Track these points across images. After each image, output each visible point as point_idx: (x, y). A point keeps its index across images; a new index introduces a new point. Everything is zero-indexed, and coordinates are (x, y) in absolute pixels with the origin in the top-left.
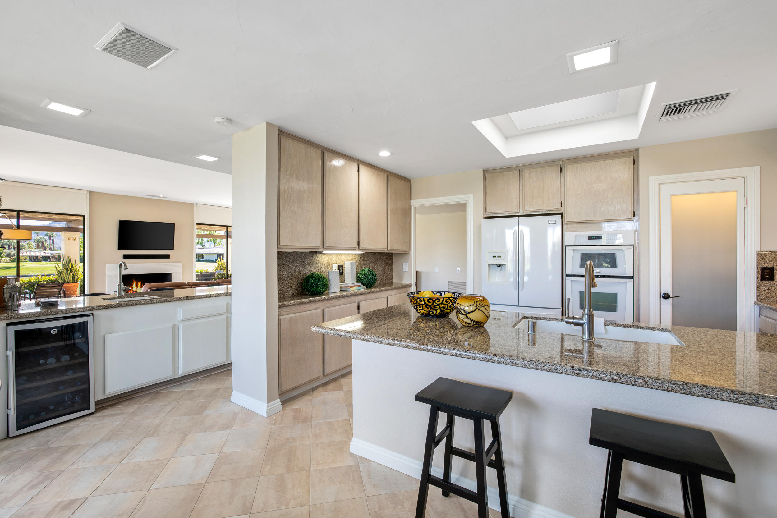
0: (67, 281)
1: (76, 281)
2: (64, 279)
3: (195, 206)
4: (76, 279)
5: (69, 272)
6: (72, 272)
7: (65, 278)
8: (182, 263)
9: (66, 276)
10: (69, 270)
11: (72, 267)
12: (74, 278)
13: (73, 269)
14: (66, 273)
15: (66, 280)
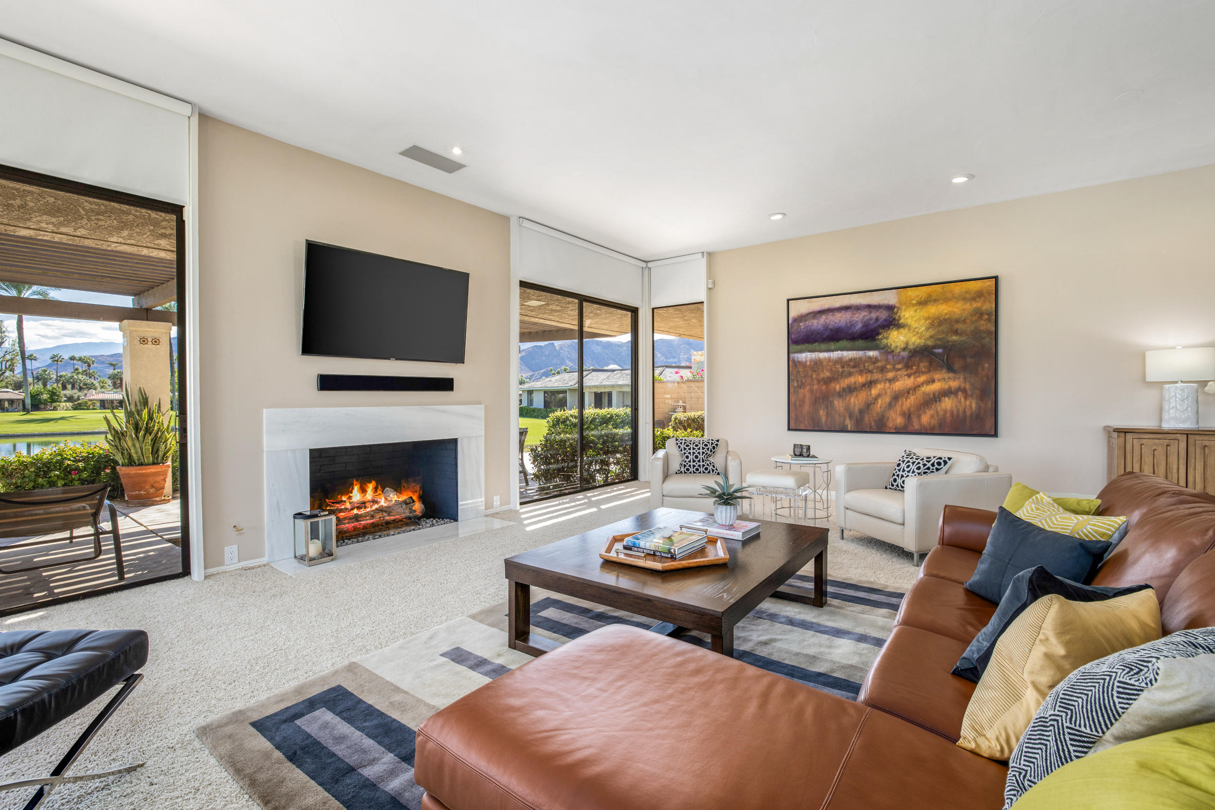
0: (139, 460)
1: (163, 459)
2: (130, 455)
3: (513, 222)
4: (161, 454)
5: (142, 433)
6: (150, 434)
7: (133, 451)
8: (483, 406)
9: (134, 445)
10: (141, 429)
11: (151, 418)
12: (155, 451)
13: (154, 426)
14: (134, 436)
15: (134, 455)
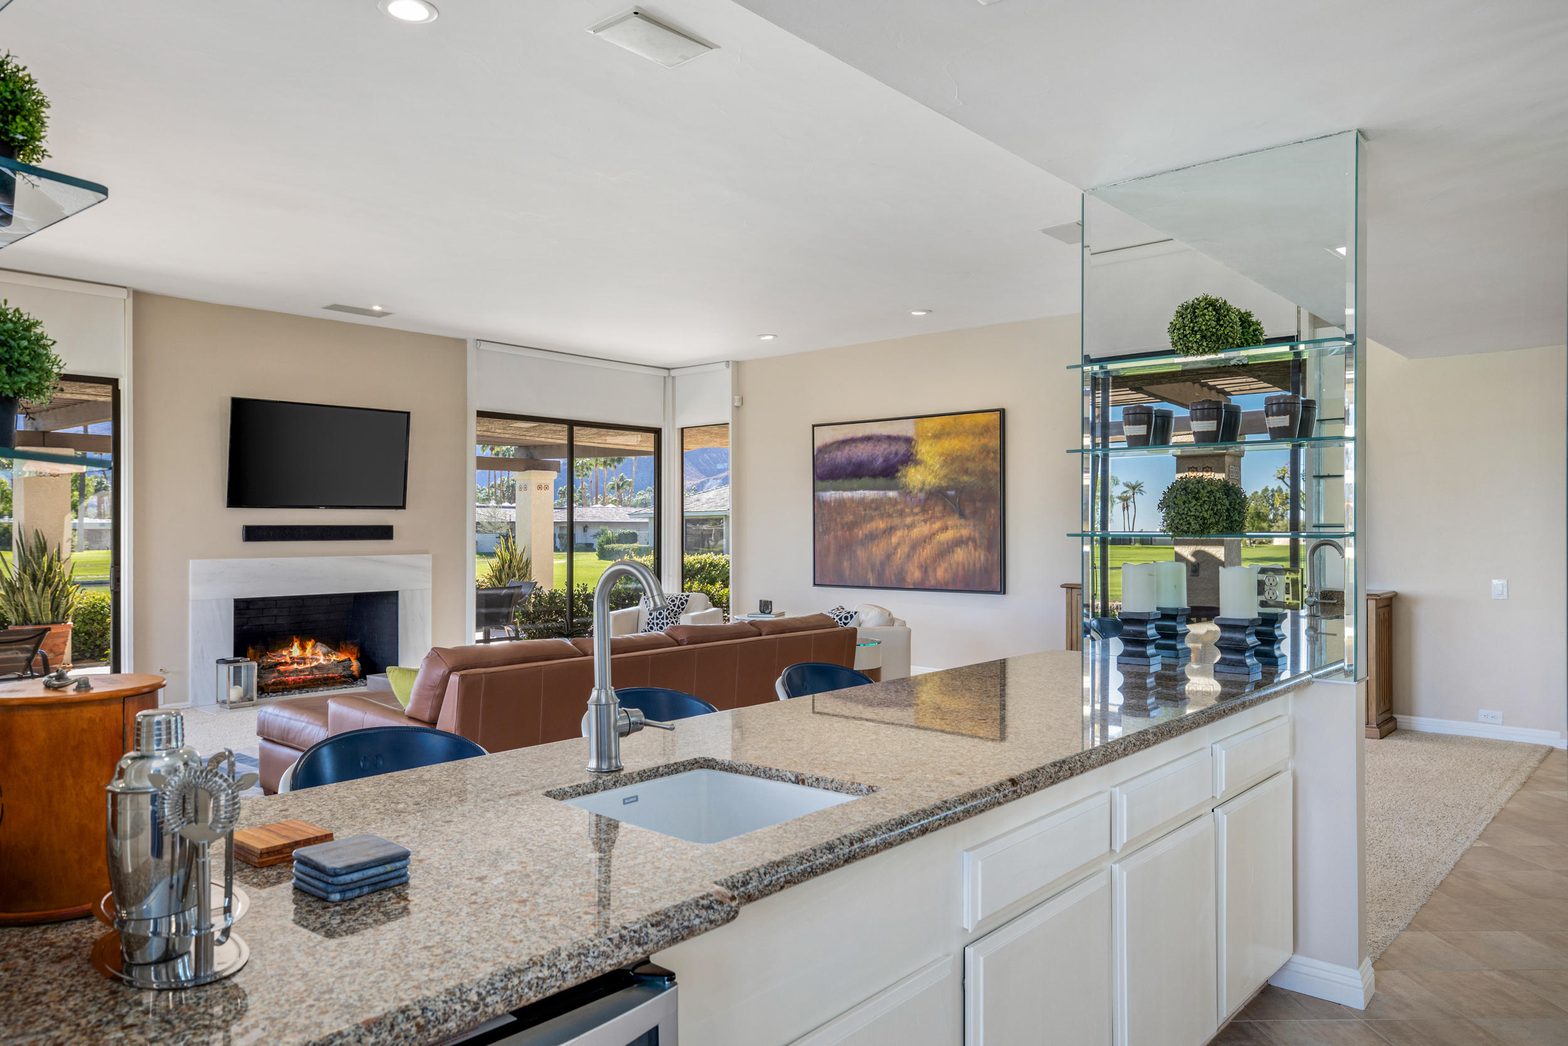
0: (36, 618)
1: (63, 617)
2: (25, 612)
4: (62, 611)
5: (41, 584)
6: (50, 587)
7: (29, 607)
8: (430, 556)
9: (31, 600)
10: (39, 581)
11: (50, 568)
12: (55, 608)
13: (54, 577)
14: (32, 589)
15: (31, 613)
